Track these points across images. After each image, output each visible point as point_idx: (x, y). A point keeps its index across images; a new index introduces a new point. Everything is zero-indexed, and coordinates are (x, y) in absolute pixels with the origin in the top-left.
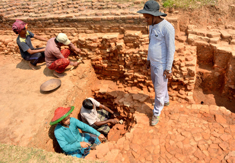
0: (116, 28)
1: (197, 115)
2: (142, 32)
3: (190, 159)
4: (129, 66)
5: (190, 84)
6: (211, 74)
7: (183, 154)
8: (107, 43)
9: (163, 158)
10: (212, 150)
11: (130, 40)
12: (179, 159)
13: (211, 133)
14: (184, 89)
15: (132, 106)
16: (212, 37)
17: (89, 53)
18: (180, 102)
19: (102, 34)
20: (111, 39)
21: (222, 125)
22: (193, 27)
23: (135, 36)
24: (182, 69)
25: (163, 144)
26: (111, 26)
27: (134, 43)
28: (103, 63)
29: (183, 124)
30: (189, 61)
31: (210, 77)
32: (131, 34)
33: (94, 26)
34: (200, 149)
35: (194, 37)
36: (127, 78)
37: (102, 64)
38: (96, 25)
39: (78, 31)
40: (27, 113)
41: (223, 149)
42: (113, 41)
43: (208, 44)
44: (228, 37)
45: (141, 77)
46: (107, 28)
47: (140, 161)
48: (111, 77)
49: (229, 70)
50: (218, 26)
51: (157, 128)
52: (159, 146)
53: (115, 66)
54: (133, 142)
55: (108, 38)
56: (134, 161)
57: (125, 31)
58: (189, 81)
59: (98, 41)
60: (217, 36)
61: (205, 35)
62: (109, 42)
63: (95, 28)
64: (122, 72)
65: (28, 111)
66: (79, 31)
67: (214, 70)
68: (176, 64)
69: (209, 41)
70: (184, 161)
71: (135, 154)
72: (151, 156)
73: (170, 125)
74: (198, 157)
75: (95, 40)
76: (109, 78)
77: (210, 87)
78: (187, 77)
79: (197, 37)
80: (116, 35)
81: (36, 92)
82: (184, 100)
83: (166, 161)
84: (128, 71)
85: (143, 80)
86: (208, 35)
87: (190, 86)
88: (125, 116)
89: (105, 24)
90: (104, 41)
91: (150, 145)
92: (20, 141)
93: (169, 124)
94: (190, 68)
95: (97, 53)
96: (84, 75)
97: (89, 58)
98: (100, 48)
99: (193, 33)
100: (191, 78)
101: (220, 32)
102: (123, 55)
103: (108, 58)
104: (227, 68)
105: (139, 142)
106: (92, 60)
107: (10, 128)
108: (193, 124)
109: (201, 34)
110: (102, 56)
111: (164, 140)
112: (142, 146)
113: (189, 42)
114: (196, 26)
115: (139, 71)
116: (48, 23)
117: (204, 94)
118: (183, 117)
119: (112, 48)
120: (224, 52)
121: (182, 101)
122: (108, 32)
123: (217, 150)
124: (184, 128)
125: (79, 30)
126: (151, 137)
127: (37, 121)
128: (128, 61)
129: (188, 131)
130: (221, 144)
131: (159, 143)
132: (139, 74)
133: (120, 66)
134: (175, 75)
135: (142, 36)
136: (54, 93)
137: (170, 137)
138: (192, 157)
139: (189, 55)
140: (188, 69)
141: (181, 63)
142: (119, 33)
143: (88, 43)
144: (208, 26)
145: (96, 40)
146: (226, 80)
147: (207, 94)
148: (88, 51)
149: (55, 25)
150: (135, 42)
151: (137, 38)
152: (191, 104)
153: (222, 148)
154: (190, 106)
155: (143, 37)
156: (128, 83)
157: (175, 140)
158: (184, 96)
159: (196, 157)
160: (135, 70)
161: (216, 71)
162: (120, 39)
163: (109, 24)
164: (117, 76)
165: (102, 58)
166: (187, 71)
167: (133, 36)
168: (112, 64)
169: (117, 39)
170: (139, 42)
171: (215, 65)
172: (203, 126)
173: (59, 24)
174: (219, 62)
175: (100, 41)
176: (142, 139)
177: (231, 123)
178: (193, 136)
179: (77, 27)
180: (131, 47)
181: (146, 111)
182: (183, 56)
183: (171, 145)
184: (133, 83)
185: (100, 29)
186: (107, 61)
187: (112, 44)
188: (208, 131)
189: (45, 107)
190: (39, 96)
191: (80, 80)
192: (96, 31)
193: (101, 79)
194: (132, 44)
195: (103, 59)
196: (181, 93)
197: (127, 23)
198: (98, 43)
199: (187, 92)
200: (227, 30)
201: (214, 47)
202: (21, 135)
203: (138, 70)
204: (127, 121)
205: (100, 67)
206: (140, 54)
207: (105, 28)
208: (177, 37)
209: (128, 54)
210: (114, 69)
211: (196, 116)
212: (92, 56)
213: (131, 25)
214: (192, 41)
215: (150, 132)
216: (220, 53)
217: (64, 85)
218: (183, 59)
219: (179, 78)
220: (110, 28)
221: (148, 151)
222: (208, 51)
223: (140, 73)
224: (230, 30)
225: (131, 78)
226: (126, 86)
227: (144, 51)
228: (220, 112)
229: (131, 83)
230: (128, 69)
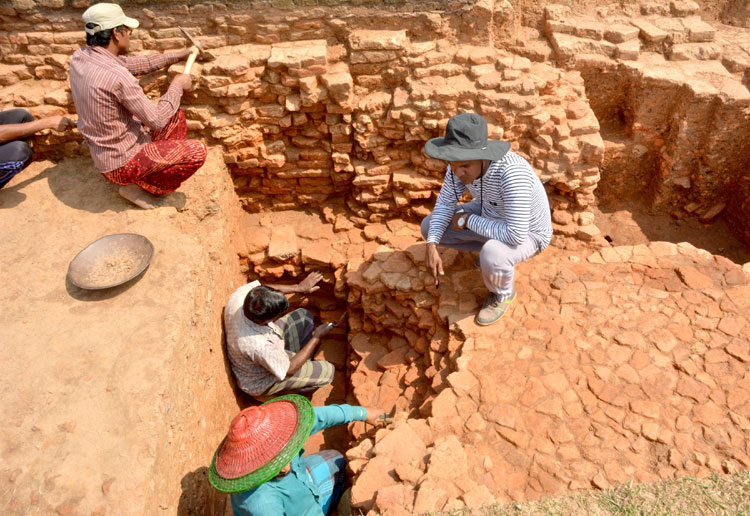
0: (313, 23)
1: (628, 278)
2: (408, 34)
3: (676, 407)
4: (370, 153)
5: (585, 190)
6: (623, 151)
7: (649, 397)
8: (289, 80)
9: (602, 424)
10: (717, 367)
11: (370, 63)
12: (647, 414)
13: (693, 322)
14: (565, 205)
15: (419, 285)
16: (622, 41)
17: (215, 121)
18: (565, 248)
19: (259, 49)
20: (305, 64)
21: (707, 293)
22: (560, 11)
23: (391, 50)
24: (564, 143)
25: (583, 383)
26: (296, 18)
27: (384, 72)
28: (269, 154)
29: (609, 312)
30: (580, 118)
31: (619, 161)
32: (375, 41)
33: (228, 20)
34: (686, 373)
35: (574, 44)
36: (366, 196)
37: (265, 155)
38: (233, 17)
39: (158, 44)
40: (69, 388)
41: (742, 357)
42: (312, 70)
43: (613, 62)
44: (661, 40)
45: (420, 186)
46: (280, 26)
47: (541, 453)
48: (296, 199)
49: (679, 135)
50: (622, 6)
51: (538, 340)
52: (572, 391)
53: (316, 158)
54: (487, 397)
55: (291, 61)
56: (521, 456)
57: (348, 33)
58: (582, 179)
59: (251, 73)
60: (631, 38)
61: (602, 34)
62: (297, 75)
63: (230, 28)
64: (345, 176)
65: (68, 381)
66: (162, 40)
67: (632, 140)
68: (542, 132)
69: (615, 55)
70: (661, 415)
71: (512, 436)
72: (563, 427)
73: (571, 323)
74: (691, 395)
75: (239, 73)
76: (285, 202)
77: (618, 190)
78: (576, 170)
79: (579, 42)
80: (318, 49)
81: (51, 298)
82: (573, 239)
83: (616, 431)
84: (365, 170)
85: (427, 194)
86: (609, 36)
87: (587, 194)
88: (395, 321)
89: (272, 10)
90: (273, 75)
91: (545, 395)
92: (108, 508)
93: (567, 321)
94: (585, 139)
95: (244, 120)
96: (212, 204)
97: (216, 139)
98: (257, 99)
99: (566, 31)
100: (590, 170)
101: (635, 26)
102: (348, 118)
103: (285, 133)
104: (668, 130)
105: (506, 395)
106: (227, 147)
107: (26, 470)
108: (633, 305)
109: (589, 33)
110: (261, 130)
111: (579, 372)
112: (521, 403)
113: (559, 59)
114: (568, 9)
115: (410, 167)
116: (13, 13)
117: (604, 212)
118: (597, 289)
119: (310, 97)
120: (665, 84)
121: (567, 243)
122: (281, 40)
123: (726, 365)
124: (615, 322)
125: (164, 36)
126: (534, 369)
127: (131, 410)
128: (365, 138)
129: (631, 330)
130: (731, 345)
131: (567, 383)
132: (412, 177)
133: (334, 155)
134: (542, 165)
135: (413, 48)
136: (137, 289)
137: (589, 356)
138: (676, 400)
139: (573, 100)
140: (580, 144)
141: (558, 127)
142: (324, 41)
143: (214, 86)
144: (598, 9)
145: (245, 72)
146: (667, 166)
147: (612, 210)
148: (213, 115)
149: (45, 21)
150: (387, 68)
151: (397, 54)
152: (598, 248)
153: (737, 355)
154: (596, 254)
155: (420, 51)
156: (372, 211)
157: (610, 363)
158: (571, 228)
159: (685, 397)
160: (394, 163)
161: (637, 143)
162: (333, 62)
163: (288, 10)
164: (320, 193)
165: (264, 135)
166: (577, 149)
167: (384, 49)
168: (302, 154)
169: (324, 64)
170: (403, 69)
171: (637, 125)
172: (661, 306)
173: (65, 18)
174: (648, 115)
175: (257, 75)
176: (511, 382)
177: (724, 284)
178: (649, 342)
179: (154, 27)
180: (372, 87)
181: (473, 293)
182: (558, 103)
183: (606, 379)
184: (390, 210)
185: (250, 29)
186: (282, 143)
187: (310, 81)
188: (680, 318)
189: (141, 351)
190: (73, 311)
191: (201, 226)
192: (233, 38)
193: (258, 211)
194: (378, 77)
195: (268, 138)
196: (562, 220)
197: (359, 6)
198: (251, 84)
199: (577, 215)
200: (650, 17)
201: (631, 70)
202: (98, 481)
203: (403, 163)
204: (404, 337)
205: (258, 167)
206: (415, 108)
207: (270, 27)
208: (522, 45)
209: (367, 112)
210: (308, 168)
211: (631, 282)
212: (227, 133)
213: (371, 11)
214: (568, 57)
215: (521, 355)
216: (651, 87)
217: (161, 252)
218: (560, 113)
219: (555, 176)
220: (292, 24)
221: (549, 415)
222: (612, 84)
223: (414, 173)
224: (656, 17)
225: (382, 193)
226: (363, 221)
227: (432, 98)
228: (685, 260)
229: (382, 211)
230: (368, 165)
